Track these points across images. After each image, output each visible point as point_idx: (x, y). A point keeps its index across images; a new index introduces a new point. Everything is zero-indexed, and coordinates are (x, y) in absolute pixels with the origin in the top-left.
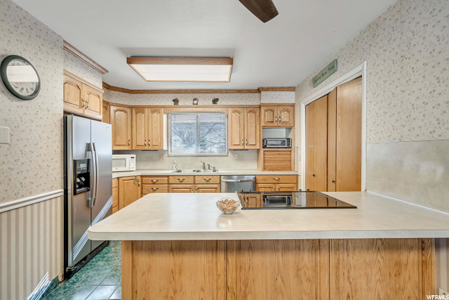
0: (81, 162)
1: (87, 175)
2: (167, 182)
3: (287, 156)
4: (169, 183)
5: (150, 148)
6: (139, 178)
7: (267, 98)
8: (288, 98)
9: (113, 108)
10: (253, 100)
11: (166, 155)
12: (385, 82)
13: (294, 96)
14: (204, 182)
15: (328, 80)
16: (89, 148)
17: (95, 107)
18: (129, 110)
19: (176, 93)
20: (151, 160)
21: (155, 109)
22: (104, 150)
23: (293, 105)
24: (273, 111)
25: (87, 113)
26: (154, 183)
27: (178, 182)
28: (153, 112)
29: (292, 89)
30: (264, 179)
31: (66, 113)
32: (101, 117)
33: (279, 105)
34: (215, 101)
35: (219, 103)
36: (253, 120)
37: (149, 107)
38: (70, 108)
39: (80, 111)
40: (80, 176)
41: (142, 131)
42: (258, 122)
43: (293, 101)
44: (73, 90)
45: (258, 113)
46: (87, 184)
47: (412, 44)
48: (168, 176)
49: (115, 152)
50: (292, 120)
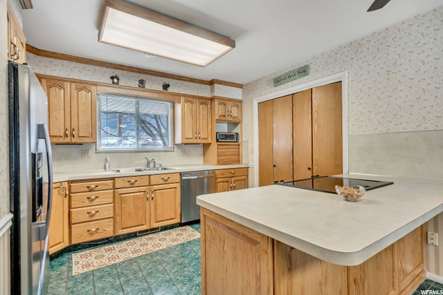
2: (111, 187)
3: (235, 150)
4: (114, 188)
5: (74, 140)
6: (66, 185)
7: (220, 91)
8: (236, 94)
10: (205, 92)
12: (369, 88)
13: (241, 93)
14: (162, 181)
15: (295, 82)
19: (116, 68)
21: (82, 85)
23: (241, 102)
24: (225, 105)
26: (91, 190)
27: (128, 185)
29: (240, 86)
30: (222, 174)
33: (230, 100)
34: (166, 87)
35: (170, 90)
36: (205, 113)
37: (72, 81)
42: (209, 115)
43: (240, 98)
45: (209, 106)
47: (398, 63)
48: (113, 179)
50: (240, 115)
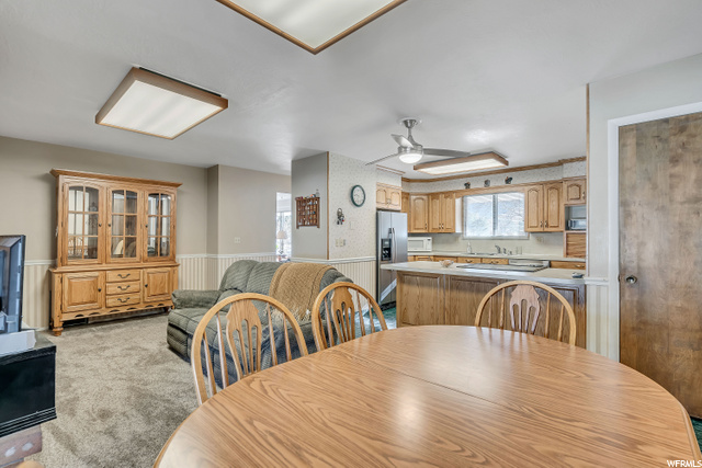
0: (386, 240)
1: (389, 249)
5: (444, 231)
7: (571, 171)
9: (413, 197)
11: (460, 238)
16: (390, 231)
17: (397, 203)
18: (425, 197)
19: (467, 177)
20: (447, 242)
21: (448, 194)
22: (401, 233)
24: (578, 186)
25: (390, 207)
28: (446, 197)
31: (378, 209)
32: (400, 208)
34: (508, 180)
35: (512, 182)
37: (442, 193)
38: (381, 206)
39: (385, 207)
40: (385, 249)
41: (437, 215)
42: (561, 200)
44: (382, 194)
45: (561, 189)
46: (389, 255)
48: (457, 257)
49: (410, 235)
